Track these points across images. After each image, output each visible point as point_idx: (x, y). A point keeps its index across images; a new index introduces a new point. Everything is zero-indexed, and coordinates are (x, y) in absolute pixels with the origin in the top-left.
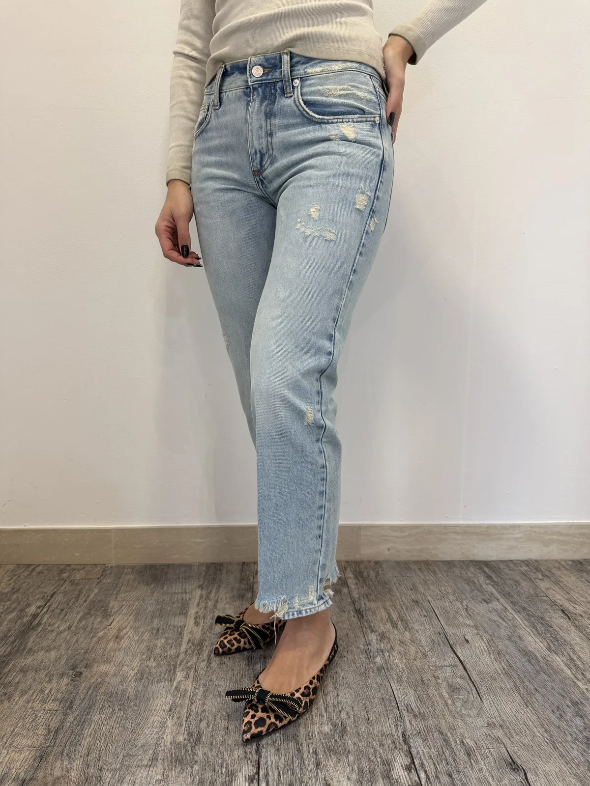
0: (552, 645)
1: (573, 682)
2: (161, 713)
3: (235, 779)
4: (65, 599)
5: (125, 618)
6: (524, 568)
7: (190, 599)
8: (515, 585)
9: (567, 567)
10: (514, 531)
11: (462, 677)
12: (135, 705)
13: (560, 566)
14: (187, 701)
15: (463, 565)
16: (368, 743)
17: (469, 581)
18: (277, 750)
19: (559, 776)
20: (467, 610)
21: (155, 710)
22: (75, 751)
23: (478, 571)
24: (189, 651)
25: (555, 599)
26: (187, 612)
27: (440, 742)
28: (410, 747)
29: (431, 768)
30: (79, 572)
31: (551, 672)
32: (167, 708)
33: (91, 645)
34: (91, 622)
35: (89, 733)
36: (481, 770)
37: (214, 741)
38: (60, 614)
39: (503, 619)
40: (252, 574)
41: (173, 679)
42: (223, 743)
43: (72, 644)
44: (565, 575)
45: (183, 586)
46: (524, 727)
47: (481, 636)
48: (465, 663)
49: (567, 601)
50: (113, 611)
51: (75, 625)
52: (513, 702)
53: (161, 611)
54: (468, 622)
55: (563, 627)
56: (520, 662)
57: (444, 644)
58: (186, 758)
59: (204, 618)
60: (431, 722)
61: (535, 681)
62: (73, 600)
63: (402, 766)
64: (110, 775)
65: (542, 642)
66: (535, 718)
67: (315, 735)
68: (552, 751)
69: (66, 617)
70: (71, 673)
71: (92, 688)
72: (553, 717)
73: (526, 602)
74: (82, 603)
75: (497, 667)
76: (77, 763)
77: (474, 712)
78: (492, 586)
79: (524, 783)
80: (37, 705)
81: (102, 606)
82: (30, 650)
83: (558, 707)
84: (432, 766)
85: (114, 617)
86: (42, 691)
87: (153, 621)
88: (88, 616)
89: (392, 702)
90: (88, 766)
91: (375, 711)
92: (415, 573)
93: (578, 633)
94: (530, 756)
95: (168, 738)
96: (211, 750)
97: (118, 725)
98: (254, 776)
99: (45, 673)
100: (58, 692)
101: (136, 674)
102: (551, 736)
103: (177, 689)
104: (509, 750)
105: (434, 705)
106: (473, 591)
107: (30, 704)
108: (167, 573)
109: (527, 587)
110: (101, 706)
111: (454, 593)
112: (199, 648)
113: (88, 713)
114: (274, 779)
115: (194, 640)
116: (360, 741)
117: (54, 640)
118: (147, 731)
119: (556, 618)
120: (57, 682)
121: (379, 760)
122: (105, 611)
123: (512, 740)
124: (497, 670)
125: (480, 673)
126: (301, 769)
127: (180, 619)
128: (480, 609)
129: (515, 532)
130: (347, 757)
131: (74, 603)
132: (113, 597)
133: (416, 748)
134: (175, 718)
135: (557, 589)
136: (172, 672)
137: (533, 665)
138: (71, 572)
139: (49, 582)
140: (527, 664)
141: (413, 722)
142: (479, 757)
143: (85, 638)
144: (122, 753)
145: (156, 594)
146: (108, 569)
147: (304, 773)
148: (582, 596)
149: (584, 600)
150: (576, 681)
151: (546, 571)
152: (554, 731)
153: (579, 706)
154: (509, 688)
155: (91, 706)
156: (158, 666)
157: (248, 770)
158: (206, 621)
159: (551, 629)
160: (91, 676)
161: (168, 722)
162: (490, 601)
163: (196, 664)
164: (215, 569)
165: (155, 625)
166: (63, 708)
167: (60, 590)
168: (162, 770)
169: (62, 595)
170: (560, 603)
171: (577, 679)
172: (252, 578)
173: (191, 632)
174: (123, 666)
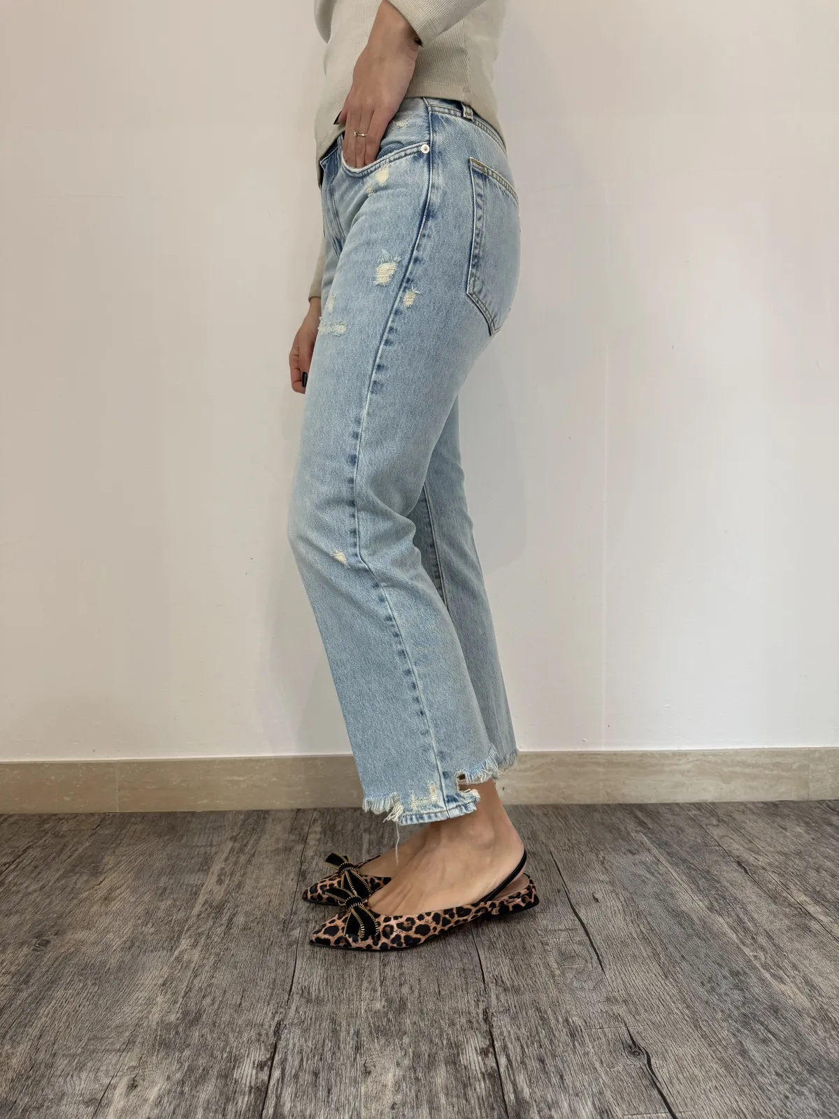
0: (715, 904)
1: (738, 948)
2: (151, 988)
3: (239, 1067)
4: (42, 855)
5: (122, 876)
6: (694, 812)
7: (216, 853)
9: (755, 811)
10: (679, 760)
11: (580, 943)
12: (115, 979)
13: (745, 810)
14: (189, 973)
15: (607, 809)
16: (433, 1022)
17: (612, 829)
18: (306, 1030)
19: (696, 1061)
20: (603, 863)
21: (142, 984)
22: (22, 1034)
23: (628, 816)
24: (203, 915)
25: (730, 849)
26: (209, 868)
27: (535, 1019)
28: (491, 1027)
29: (515, 1052)
30: (67, 823)
31: (709, 936)
32: (161, 981)
33: (69, 908)
34: (73, 882)
35: (46, 1012)
36: (587, 1054)
37: (218, 1021)
38: (32, 872)
39: (652, 874)
40: (308, 823)
41: (174, 947)
42: (230, 1024)
43: (42, 908)
44: (749, 819)
45: (208, 837)
46: (658, 1002)
47: (617, 894)
48: (588, 927)
49: (747, 851)
50: (108, 867)
51: (50, 884)
52: (648, 972)
53: (173, 867)
54: (602, 877)
55: (736, 882)
56: (666, 925)
57: (564, 903)
58: (175, 1041)
59: (232, 874)
60: (527, 997)
61: (684, 948)
62: (54, 854)
63: (476, 1050)
64: (66, 1062)
65: (701, 900)
66: (675, 991)
67: (361, 1013)
68: (691, 1031)
69: (40, 876)
70: (34, 942)
71: (60, 959)
72: (701, 990)
73: (688, 852)
74: (65, 858)
75: (633, 930)
76: (24, 1048)
77: (590, 984)
78: (644, 834)
83: (711, 978)
84: (518, 1049)
85: (106, 875)
87: (160, 879)
88: (71, 874)
89: (477, 974)
90: (37, 1050)
91: (450, 984)
92: (538, 819)
93: (755, 888)
94: (660, 1037)
95: (155, 1017)
96: (212, 1031)
97: (88, 1003)
98: (266, 1062)
100: (11, 964)
101: (125, 942)
102: (694, 1013)
103: (178, 959)
104: (631, 1030)
105: (534, 976)
106: (615, 840)
108: (190, 822)
109: (694, 835)
110: (69, 980)
111: (588, 842)
112: (217, 910)
113: (49, 989)
114: (293, 1065)
115: (213, 901)
116: (423, 1020)
117: (18, 903)
118: (127, 1009)
119: (728, 872)
120: (13, 952)
121: (445, 1042)
122: (96, 868)
123: (638, 1018)
125: (607, 939)
126: (334, 1053)
127: (197, 876)
128: (621, 862)
129: (681, 762)
130: (401, 1039)
132: (109, 852)
133: (500, 1028)
134: (169, 993)
135: (735, 836)
136: (175, 939)
137: (684, 928)
138: (56, 822)
139: (24, 834)
140: (677, 929)
141: (502, 997)
142: (587, 1039)
143: (62, 900)
144: (87, 1036)
145: (169, 849)
146: (109, 819)
147: (337, 1058)
148: (770, 845)
149: (772, 850)
150: (741, 946)
151: (724, 815)
152: (699, 1006)
153: (741, 977)
154: (645, 956)
155: (55, 980)
156: (156, 933)
157: (260, 1054)
158: (233, 878)
159: (718, 885)
160: (62, 946)
161: (158, 999)
162: (639, 852)
163: (210, 929)
164: (257, 819)
165: (161, 884)
166: (15, 982)
167: (38, 844)
168: (140, 1055)
169: (39, 849)
170: (737, 853)
171: (744, 944)
172: (307, 829)
173: (211, 892)
174: (108, 932)
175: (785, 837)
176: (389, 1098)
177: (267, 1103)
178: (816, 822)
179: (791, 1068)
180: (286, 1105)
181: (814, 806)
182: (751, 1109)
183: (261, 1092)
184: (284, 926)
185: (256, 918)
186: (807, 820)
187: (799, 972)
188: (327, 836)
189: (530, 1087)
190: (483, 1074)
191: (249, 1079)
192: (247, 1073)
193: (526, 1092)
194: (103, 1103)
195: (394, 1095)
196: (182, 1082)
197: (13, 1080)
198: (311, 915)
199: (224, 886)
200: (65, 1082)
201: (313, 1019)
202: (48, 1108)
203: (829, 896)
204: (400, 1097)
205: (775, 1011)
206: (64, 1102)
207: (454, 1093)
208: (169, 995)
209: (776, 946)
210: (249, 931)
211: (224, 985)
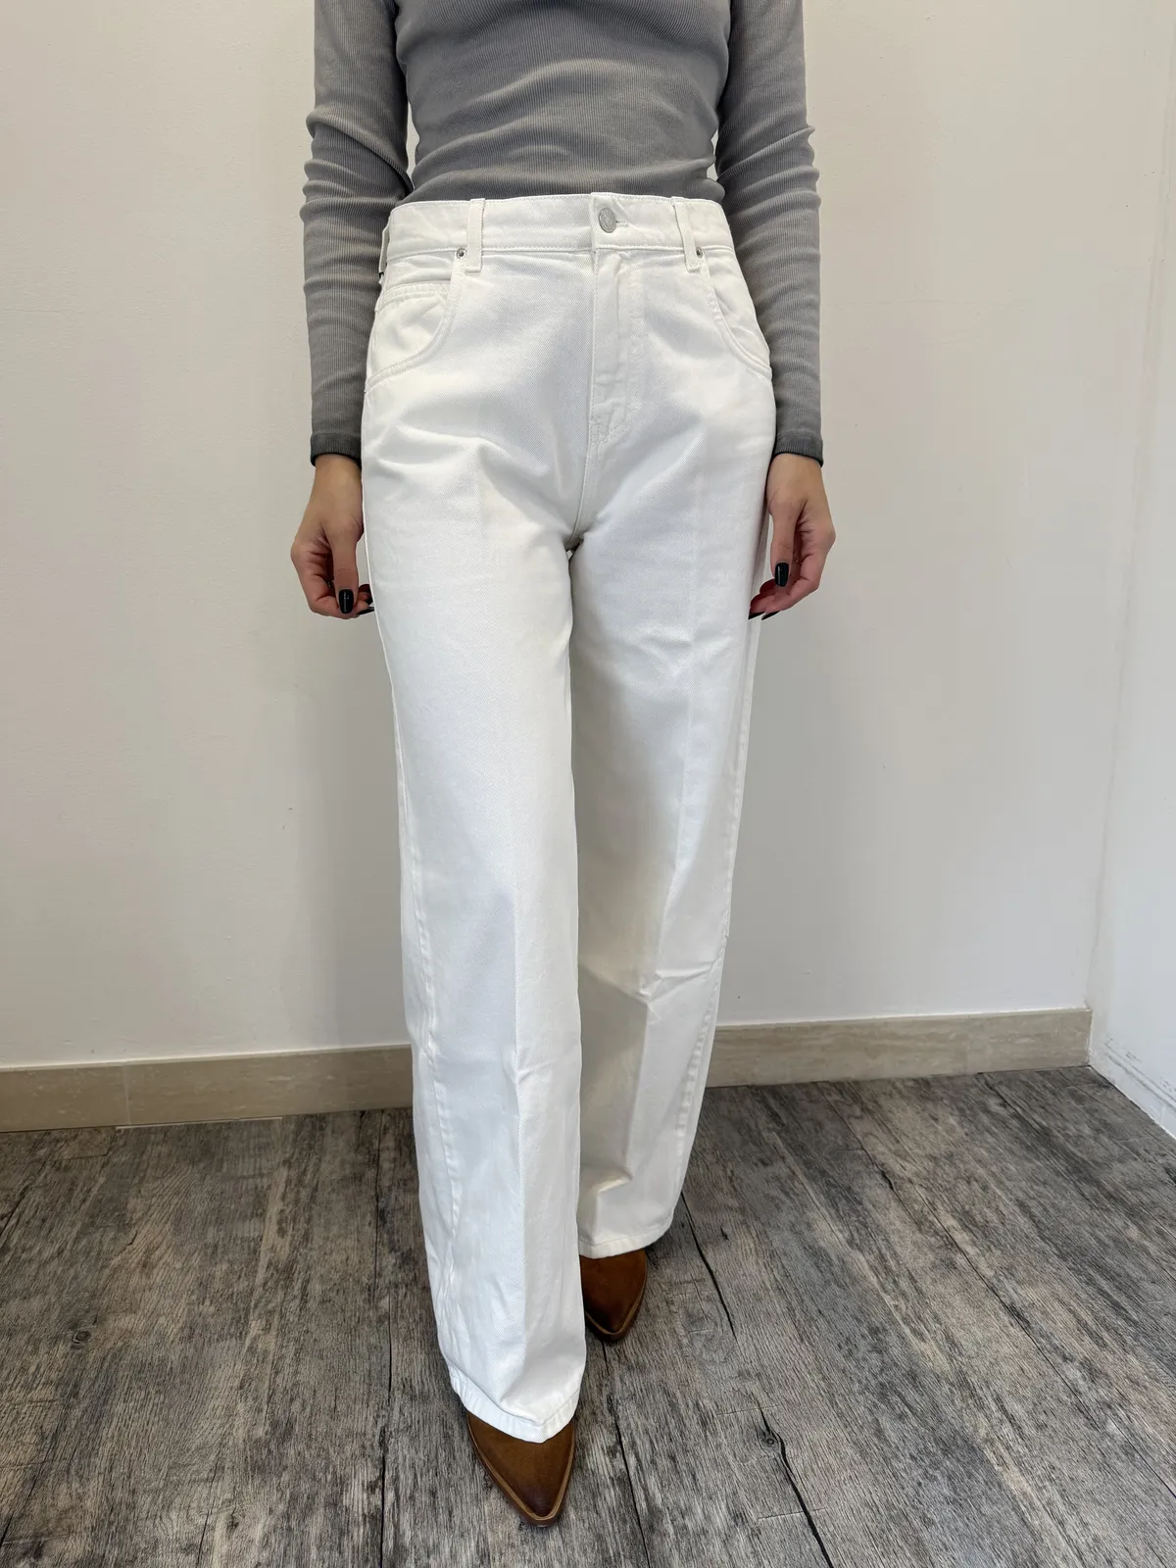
0: (856, 1235)
1: (878, 1295)
2: (227, 1393)
3: (347, 1490)
4: (47, 1200)
5: (158, 1229)
6: (837, 1097)
7: (269, 1187)
8: (816, 1130)
9: (905, 1093)
10: (820, 1033)
11: (709, 1299)
12: (181, 1382)
13: (894, 1091)
14: (269, 1371)
15: (734, 1095)
17: (740, 1125)
18: (414, 1438)
19: (831, 1447)
20: (731, 1181)
21: (216, 1388)
22: (89, 1466)
23: (759, 1106)
24: (269, 1283)
25: (875, 1152)
26: (265, 1211)
27: (663, 1405)
28: (617, 1419)
29: (645, 1449)
30: (68, 1145)
31: (848, 1281)
32: (237, 1383)
33: (102, 1282)
34: (97, 1240)
35: (109, 1435)
36: (719, 1446)
37: (314, 1433)
38: (41, 1228)
39: (787, 1194)
40: (377, 1134)
41: (243, 1333)
42: (328, 1435)
43: (68, 1283)
44: (897, 1107)
45: (255, 1161)
46: (793, 1374)
47: (748, 1227)
48: (716, 1275)
49: (893, 1155)
50: (135, 1216)
51: (68, 1247)
52: (783, 1335)
53: (219, 1211)
54: (733, 1203)
55: (880, 1203)
56: (804, 1268)
57: (688, 1243)
58: (269, 1463)
59: (294, 1220)
60: (654, 1376)
61: (821, 1298)
62: (62, 1200)
63: (603, 1449)
64: (149, 1500)
65: (841, 1231)
66: (811, 1359)
68: (826, 1408)
69: (52, 1234)
70: (69, 1336)
71: (109, 1358)
72: (839, 1356)
73: (828, 1160)
74: (79, 1203)
75: (766, 1278)
76: (95, 1485)
77: (719, 1356)
78: (778, 1134)
79: (779, 1461)
80: (18, 1394)
81: (115, 1209)
83: (848, 1339)
84: (648, 1446)
85: (136, 1228)
86: (23, 1370)
87: (207, 1231)
88: (92, 1229)
89: (597, 1349)
90: (113, 1487)
93: (900, 1210)
94: (794, 1419)
95: (240, 1434)
96: (309, 1447)
97: (156, 1419)
98: (376, 1482)
99: (26, 1337)
100: (50, 1369)
101: (182, 1329)
102: (830, 1385)
103: (252, 1350)
104: (765, 1413)
105: (660, 1348)
106: (745, 1143)
107: (5, 1394)
108: (226, 1139)
109: (834, 1133)
110: (126, 1387)
111: (715, 1148)
112: (286, 1275)
113: (105, 1402)
114: (407, 1484)
115: (278, 1261)
117: (36, 1278)
118: (205, 1425)
119: (871, 1188)
120: (48, 1353)
122: (122, 1217)
123: (771, 1395)
124: (764, 1283)
125: (738, 1291)
127: (252, 1226)
128: (754, 1177)
129: (821, 1035)
131: (63, 1206)
132: (134, 1191)
133: (627, 1419)
134: (250, 1399)
135: (880, 1133)
136: (242, 1321)
137: (821, 1271)
138: (53, 1144)
139: (15, 1167)
140: (813, 1271)
141: (626, 1378)
142: (719, 1427)
143: (89, 1271)
144: (167, 1463)
145: (208, 1183)
146: (121, 1137)
147: (454, 1471)
148: (918, 1146)
149: (920, 1152)
150: (883, 1294)
151: (870, 1100)
152: (835, 1376)
153: (880, 1335)
154: (780, 1312)
155: (110, 1389)
156: (218, 1312)
157: (367, 1473)
158: (297, 1226)
159: (859, 1208)
160: (106, 1338)
161: (238, 1407)
162: (771, 1161)
163: (282, 1304)
164: (312, 1126)
165: (210, 1239)
166: (62, 1396)
167: (37, 1183)
168: (232, 1485)
169: (40, 1192)
170: (880, 1158)
171: (884, 1289)
172: (377, 1142)
173: (273, 1249)
174: (159, 1316)
175: (936, 1132)
177: (385, 1533)
178: (971, 1109)
179: (926, 1448)
180: (406, 1535)
181: (970, 1083)
182: (884, 1500)
183: (376, 1520)
184: (369, 1295)
185: (335, 1284)
186: (962, 1105)
187: (940, 1324)
188: (403, 1154)
189: (662, 1492)
190: (611, 1479)
191: (360, 1506)
192: (357, 1498)
193: (659, 1502)
194: (204, 1549)
196: (287, 1516)
197: (93, 1529)
198: (400, 1276)
199: (288, 1238)
200: (154, 1526)
201: (421, 1422)
202: (143, 1560)
203: (978, 1218)
205: (913, 1377)
206: (160, 1551)
207: (584, 1506)
208: (250, 1402)
209: (919, 1291)
210: (329, 1305)
211: (312, 1383)
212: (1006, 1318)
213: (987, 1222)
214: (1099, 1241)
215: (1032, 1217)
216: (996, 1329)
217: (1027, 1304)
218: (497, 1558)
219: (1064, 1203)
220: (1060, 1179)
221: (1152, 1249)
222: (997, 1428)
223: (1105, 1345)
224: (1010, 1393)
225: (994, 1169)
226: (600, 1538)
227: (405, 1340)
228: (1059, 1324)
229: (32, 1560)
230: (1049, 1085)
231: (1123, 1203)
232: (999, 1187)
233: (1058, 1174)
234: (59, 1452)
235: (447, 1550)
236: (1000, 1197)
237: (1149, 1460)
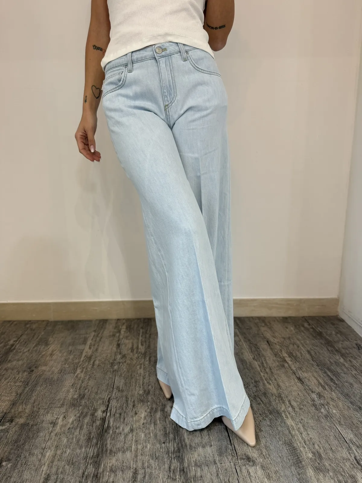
0: (256, 357)
1: (259, 373)
2: (68, 387)
3: (97, 412)
4: (27, 337)
5: (56, 346)
6: (257, 321)
7: (89, 337)
8: (250, 329)
9: (279, 320)
12: (56, 383)
13: (276, 320)
14: (80, 381)
18: (118, 401)
21: (65, 386)
22: (28, 402)
24: (84, 361)
25: (266, 336)
26: (86, 343)
30: (35, 324)
31: (251, 368)
32: (71, 384)
33: (39, 358)
34: (39, 348)
35: (35, 395)
37: (90, 398)
38: (24, 344)
40: (121, 325)
41: (75, 372)
42: (94, 398)
43: (30, 358)
44: (276, 324)
45: (86, 330)
49: (272, 337)
50: (51, 342)
51: (31, 349)
53: (74, 342)
55: (265, 349)
58: (77, 404)
59: (94, 345)
62: (31, 337)
64: (43, 411)
65: (251, 356)
67: (135, 395)
69: (27, 346)
70: (28, 370)
71: (38, 377)
73: (251, 337)
74: (36, 339)
76: (29, 407)
78: (238, 329)
80: (12, 384)
81: (45, 341)
82: (10, 360)
83: (248, 383)
85: (50, 345)
86: (15, 378)
87: (69, 347)
88: (38, 345)
90: (34, 407)
95: (70, 396)
96: (88, 401)
97: (48, 392)
98: (105, 410)
99: (16, 370)
100: (22, 378)
101: (59, 371)
103: (77, 376)
107: (9, 384)
108: (79, 325)
109: (255, 330)
110: (41, 384)
112: (89, 359)
113: (35, 387)
114: (114, 411)
115: (88, 355)
117: (21, 356)
118: (61, 394)
119: (263, 345)
120: (22, 374)
122: (47, 343)
127: (82, 346)
129: (254, 303)
130: (147, 403)
131: (31, 339)
132: (51, 336)
134: (74, 388)
135: (269, 331)
136: (75, 369)
137: (243, 366)
138: (31, 324)
139: (20, 329)
143: (36, 355)
144: (49, 403)
145: (72, 335)
146: (50, 323)
147: (127, 409)
148: (280, 334)
149: (280, 336)
151: (267, 322)
155: (37, 384)
156: (69, 367)
157: (103, 408)
158: (94, 347)
159: (258, 350)
160: (38, 372)
161: (71, 390)
163: (87, 366)
164: (103, 322)
165: (70, 349)
166: (24, 385)
167: (25, 333)
168: (66, 409)
169: (26, 335)
170: (268, 337)
171: (261, 371)
172: (121, 327)
173: (87, 352)
174: (53, 367)
175: (286, 331)
176: (142, 421)
177: (105, 423)
178: (298, 326)
179: (265, 412)
180: (111, 424)
183: (103, 420)
184: (112, 365)
185: (102, 362)
186: (296, 324)
187: (276, 381)
191: (100, 416)
192: (99, 414)
194: (56, 423)
195: (144, 420)
196: (79, 417)
197: (27, 417)
198: (121, 361)
199: (92, 350)
200: (43, 417)
201: (120, 397)
202: (39, 425)
203: (294, 354)
204: (145, 421)
205: (265, 394)
206: (44, 423)
207: (162, 420)
208: (74, 389)
209: (272, 373)
210: (100, 367)
211: (92, 385)
212: (296, 380)
213: (297, 355)
214: (330, 362)
215: (311, 355)
216: (293, 383)
217: (304, 377)
218: (135, 431)
219: (322, 352)
220: (322, 345)
221: (347, 365)
222: (287, 409)
223: (326, 389)
224: (293, 400)
225: (302, 342)
226: (165, 428)
227: (120, 376)
228: (313, 383)
229: (10, 423)
230: (325, 320)
231: (340, 353)
232: (302, 347)
233: (322, 344)
234: (21, 399)
235: (122, 428)
236: (302, 349)
237: (332, 420)
